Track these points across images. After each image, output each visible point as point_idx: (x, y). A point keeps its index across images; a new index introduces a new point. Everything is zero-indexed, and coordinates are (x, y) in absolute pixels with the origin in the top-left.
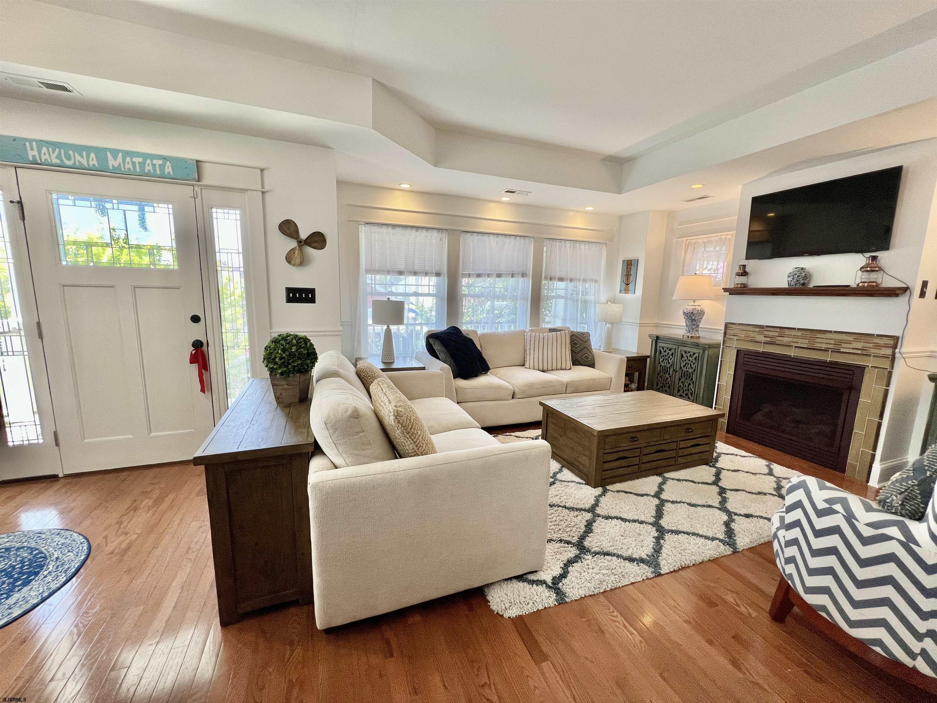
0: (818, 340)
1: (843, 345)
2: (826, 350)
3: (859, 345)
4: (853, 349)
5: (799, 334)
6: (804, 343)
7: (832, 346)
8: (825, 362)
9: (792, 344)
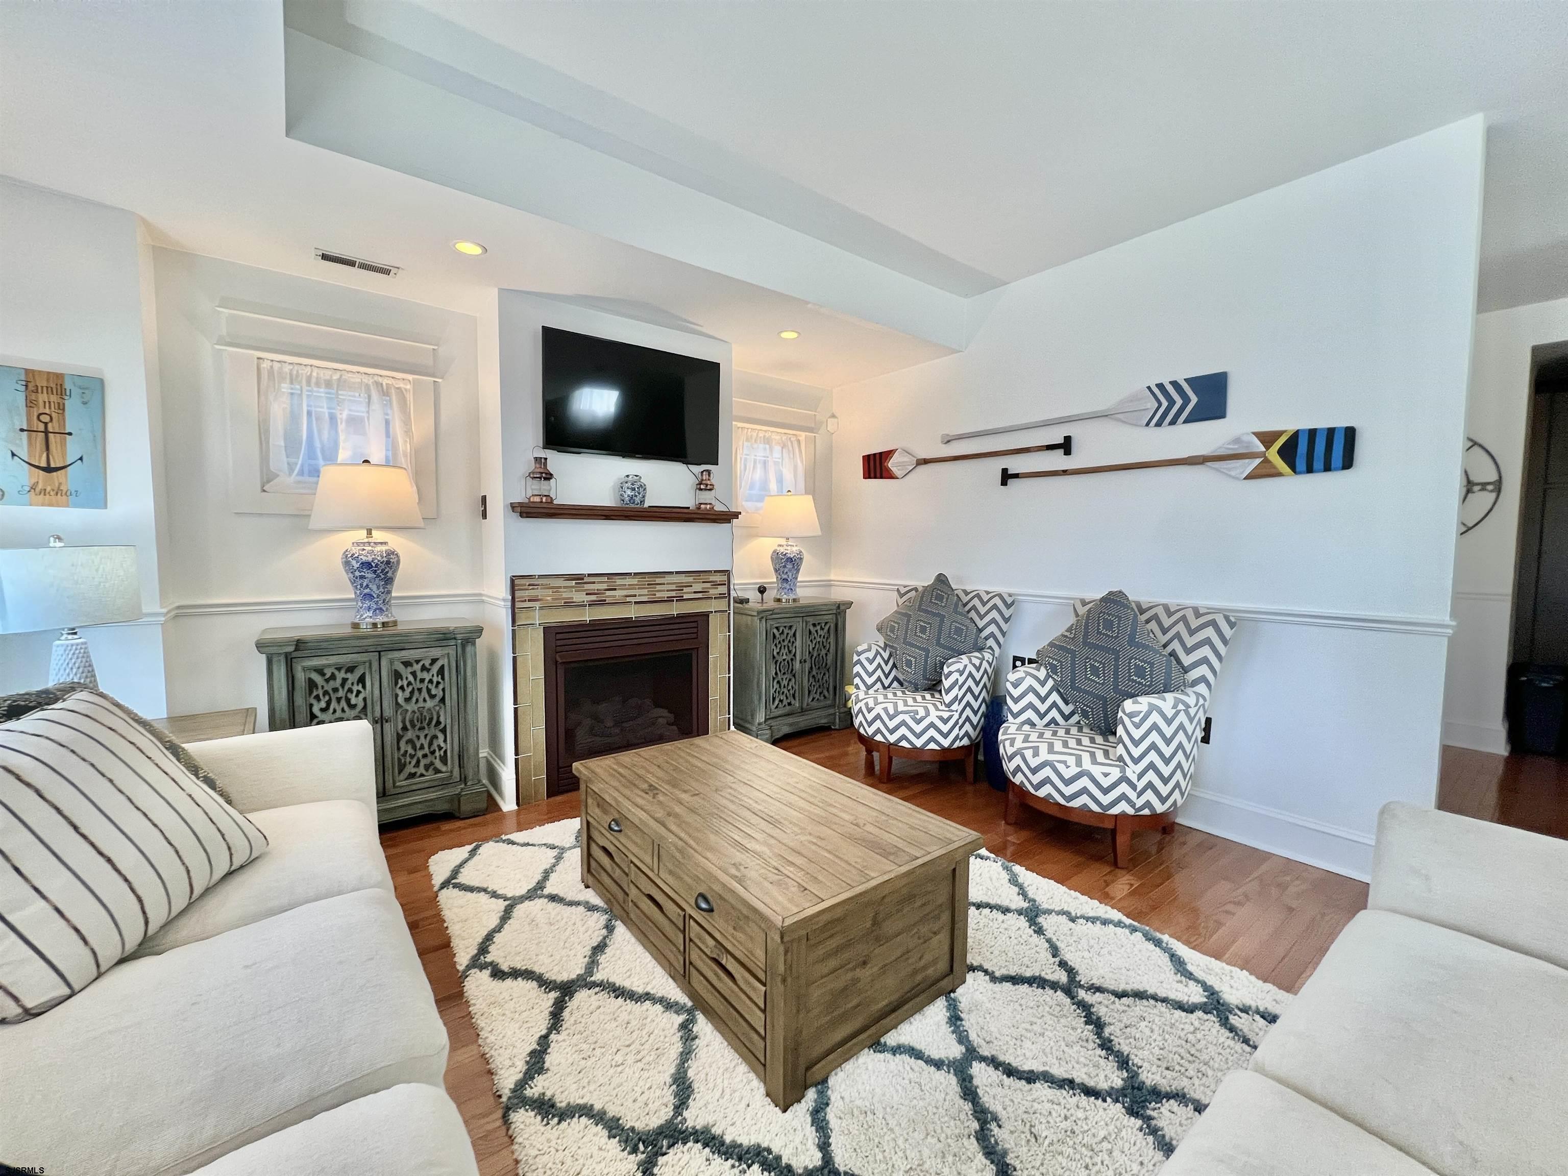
0: (658, 588)
1: (685, 590)
2: (670, 600)
3: (698, 587)
4: (695, 592)
5: (635, 581)
6: (643, 594)
7: (673, 594)
8: (672, 618)
9: (628, 599)
